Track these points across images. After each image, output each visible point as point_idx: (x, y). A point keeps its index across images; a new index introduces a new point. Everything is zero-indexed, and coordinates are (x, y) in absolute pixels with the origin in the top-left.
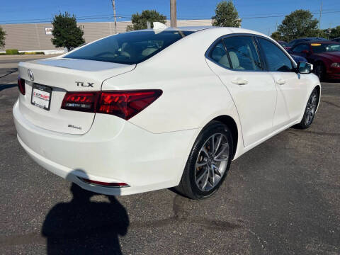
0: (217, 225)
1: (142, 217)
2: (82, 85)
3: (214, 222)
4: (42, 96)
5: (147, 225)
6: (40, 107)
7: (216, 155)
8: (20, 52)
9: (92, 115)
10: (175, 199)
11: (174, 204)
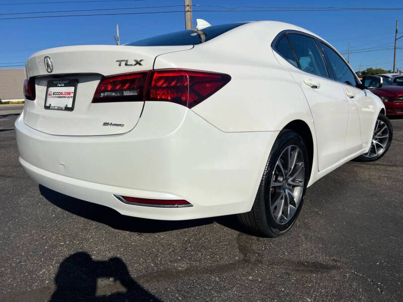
0: (307, 266)
1: (200, 261)
2: (126, 65)
3: (301, 264)
4: (62, 93)
5: (210, 271)
6: (59, 109)
7: (291, 175)
8: (3, 101)
9: (140, 104)
10: (238, 239)
11: (240, 245)
